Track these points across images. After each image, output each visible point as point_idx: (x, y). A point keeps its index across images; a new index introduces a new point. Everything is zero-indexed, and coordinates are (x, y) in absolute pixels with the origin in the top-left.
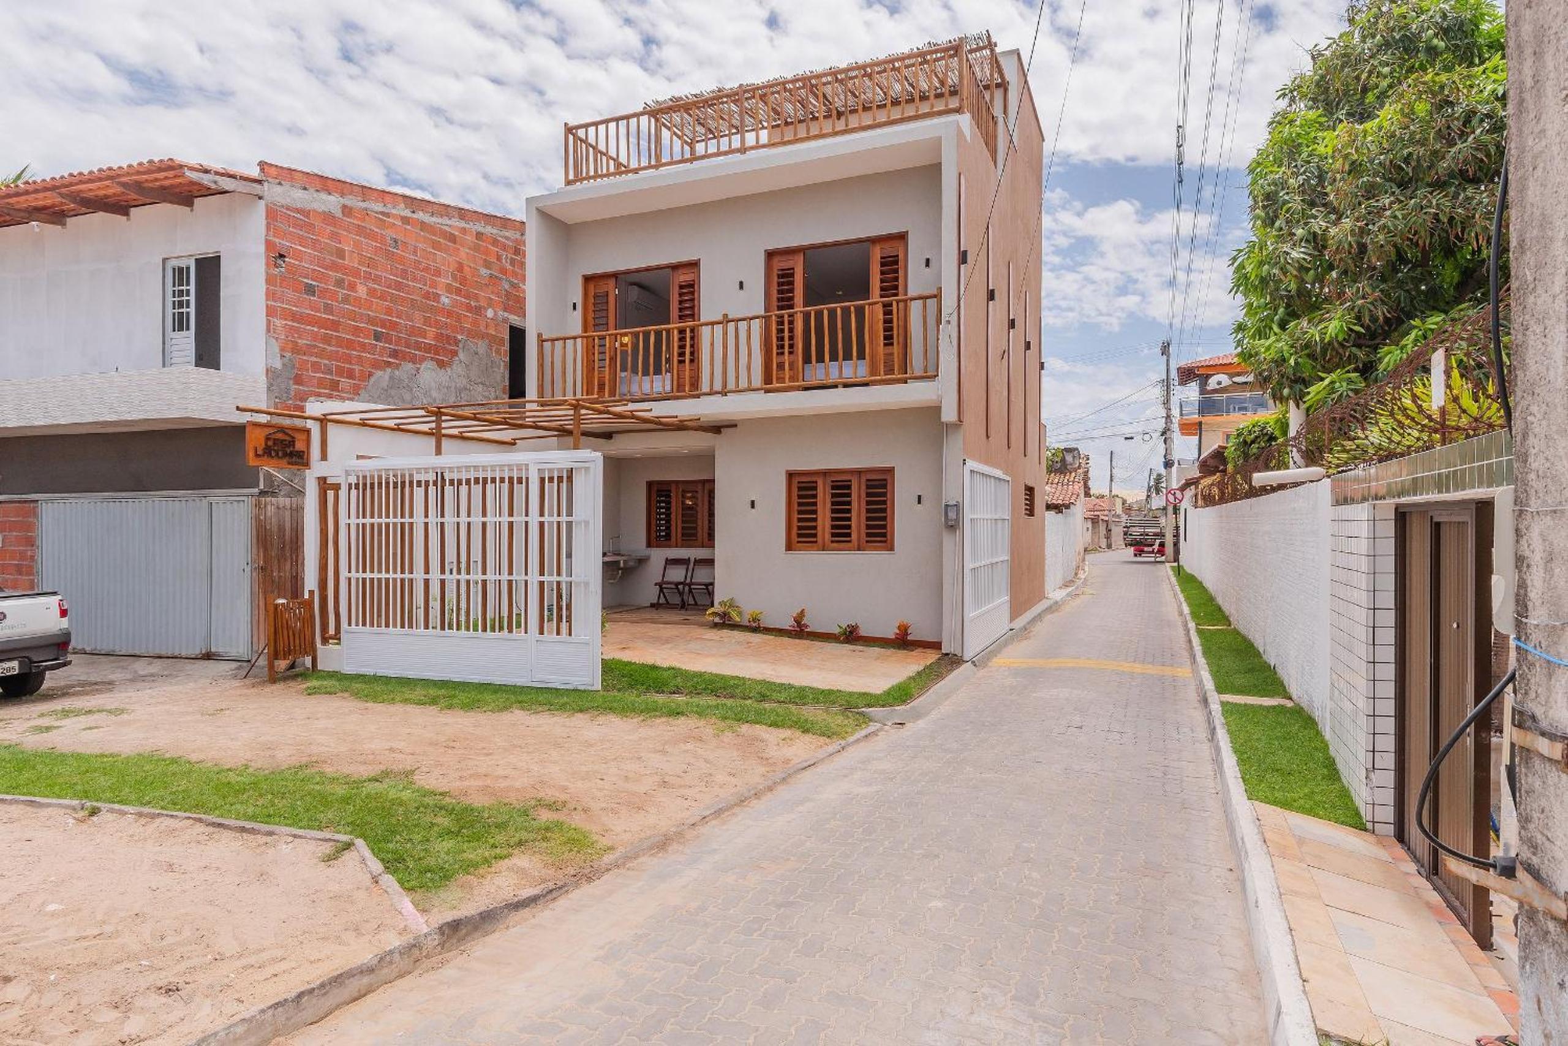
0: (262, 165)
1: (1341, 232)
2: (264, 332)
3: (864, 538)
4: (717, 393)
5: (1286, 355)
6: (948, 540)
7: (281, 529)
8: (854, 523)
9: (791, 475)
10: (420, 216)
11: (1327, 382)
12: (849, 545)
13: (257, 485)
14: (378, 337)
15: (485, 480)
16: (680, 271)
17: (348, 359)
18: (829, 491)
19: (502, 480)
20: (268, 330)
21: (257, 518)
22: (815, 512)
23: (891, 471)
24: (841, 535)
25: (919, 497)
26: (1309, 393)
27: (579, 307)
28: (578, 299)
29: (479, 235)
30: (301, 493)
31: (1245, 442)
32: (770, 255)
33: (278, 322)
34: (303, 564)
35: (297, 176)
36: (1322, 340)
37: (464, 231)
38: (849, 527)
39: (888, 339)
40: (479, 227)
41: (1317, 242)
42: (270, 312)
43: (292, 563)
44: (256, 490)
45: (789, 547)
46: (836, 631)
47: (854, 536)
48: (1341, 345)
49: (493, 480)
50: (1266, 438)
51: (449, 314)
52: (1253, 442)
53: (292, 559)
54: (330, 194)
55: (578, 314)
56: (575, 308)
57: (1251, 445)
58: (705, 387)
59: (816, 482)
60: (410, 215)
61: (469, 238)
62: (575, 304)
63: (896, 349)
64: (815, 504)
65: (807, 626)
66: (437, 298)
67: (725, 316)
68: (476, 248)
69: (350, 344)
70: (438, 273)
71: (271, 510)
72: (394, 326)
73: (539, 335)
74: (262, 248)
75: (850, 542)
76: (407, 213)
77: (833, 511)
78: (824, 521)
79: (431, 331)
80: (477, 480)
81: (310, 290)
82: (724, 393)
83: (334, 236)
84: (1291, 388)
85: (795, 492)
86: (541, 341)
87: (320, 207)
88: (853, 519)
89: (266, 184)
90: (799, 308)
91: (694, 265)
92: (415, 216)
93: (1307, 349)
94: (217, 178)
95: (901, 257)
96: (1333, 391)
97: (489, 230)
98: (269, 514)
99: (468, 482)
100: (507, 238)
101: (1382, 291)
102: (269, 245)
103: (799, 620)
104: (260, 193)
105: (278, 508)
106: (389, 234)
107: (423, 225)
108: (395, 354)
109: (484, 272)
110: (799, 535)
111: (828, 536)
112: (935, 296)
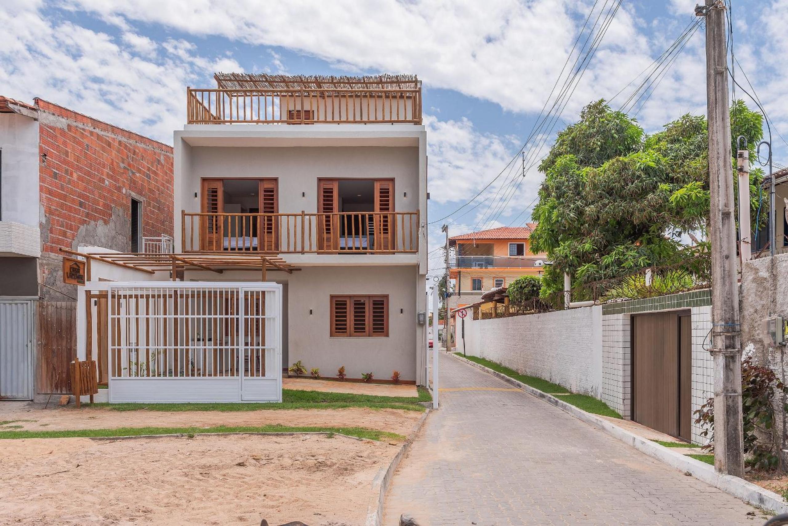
0: (37, 100)
1: (590, 210)
2: (39, 201)
3: (372, 330)
4: (299, 252)
5: (568, 255)
6: (419, 331)
7: (59, 321)
8: (366, 322)
9: (332, 297)
10: (97, 131)
11: (586, 267)
12: (364, 334)
13: (37, 295)
14: (81, 204)
15: (148, 297)
16: (265, 182)
17: (69, 218)
18: (353, 305)
19: (159, 296)
20: (40, 201)
21: (41, 315)
22: (346, 316)
23: (387, 296)
24: (360, 329)
25: (402, 310)
26: (578, 270)
27: (199, 195)
28: (199, 191)
29: (120, 142)
30: (75, 300)
31: (521, 287)
32: (320, 180)
33: (44, 195)
34: (76, 341)
35: (51, 106)
36: (583, 250)
37: (114, 139)
38: (364, 324)
39: (386, 230)
40: (120, 138)
41: (580, 213)
42: (41, 189)
43: (67, 341)
44: (37, 297)
45: (331, 335)
46: (361, 377)
47: (367, 329)
48: (589, 253)
49: (153, 296)
50: (531, 286)
51: (109, 191)
52: (525, 287)
53: (67, 338)
54: (63, 117)
55: (198, 199)
56: (196, 196)
57: (524, 289)
58: (284, 248)
59: (346, 301)
60: (93, 130)
61: (116, 144)
62: (196, 194)
63: (389, 235)
64: (346, 312)
65: (345, 375)
66: (103, 181)
67: (303, 212)
68: (119, 151)
69: (70, 209)
70: (104, 166)
71: (51, 310)
72: (87, 198)
73: (183, 212)
74: (37, 151)
75: (364, 332)
76: (91, 129)
77: (355, 316)
78: (350, 321)
79: (101, 201)
80: (142, 296)
81: (55, 176)
82: (303, 252)
83: (65, 143)
84: (569, 268)
85: (334, 306)
86: (184, 214)
87: (59, 125)
88: (366, 321)
89: (39, 111)
90: (336, 210)
91: (276, 180)
92: (95, 131)
93: (577, 254)
94: (21, 108)
95: (391, 190)
96: (588, 271)
97: (124, 140)
98: (50, 312)
99: (136, 296)
100: (130, 144)
101: (604, 235)
102: (41, 148)
103: (341, 372)
104: (36, 117)
105: (57, 307)
106: (85, 141)
107: (99, 137)
108: (88, 215)
109: (122, 165)
110: (336, 329)
111: (352, 329)
112: (416, 214)
